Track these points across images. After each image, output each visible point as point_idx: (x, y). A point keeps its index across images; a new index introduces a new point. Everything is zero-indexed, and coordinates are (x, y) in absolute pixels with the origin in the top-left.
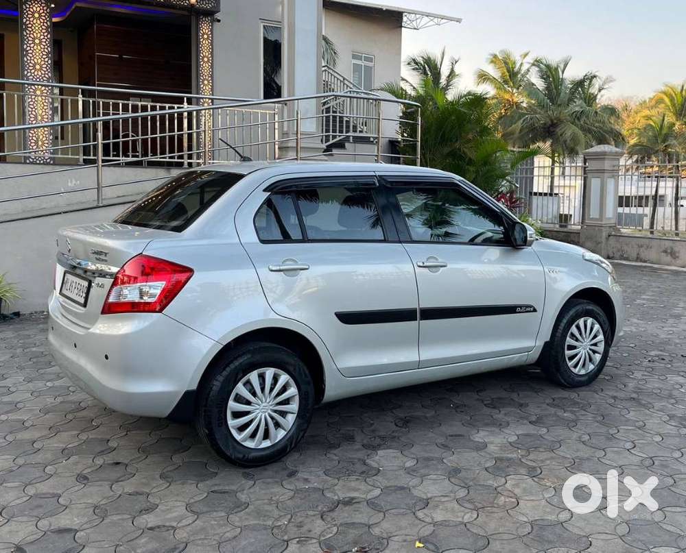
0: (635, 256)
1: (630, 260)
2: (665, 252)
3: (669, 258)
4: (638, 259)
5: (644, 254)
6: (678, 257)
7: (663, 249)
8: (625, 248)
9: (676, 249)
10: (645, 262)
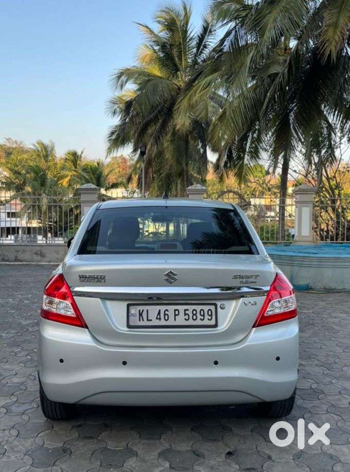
0: (14, 258)
1: (9, 261)
2: (36, 253)
3: (39, 258)
4: (16, 260)
5: (20, 256)
6: (45, 256)
7: (35, 251)
8: (6, 253)
9: (44, 251)
10: (22, 261)
